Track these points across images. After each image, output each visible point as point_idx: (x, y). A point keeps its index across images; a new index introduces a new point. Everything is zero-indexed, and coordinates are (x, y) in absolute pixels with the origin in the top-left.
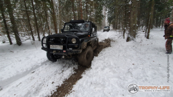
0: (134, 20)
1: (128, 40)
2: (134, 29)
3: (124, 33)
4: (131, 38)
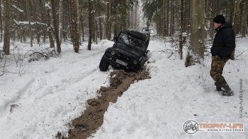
0: (199, 18)
1: (189, 62)
2: (200, 37)
3: (181, 47)
4: (194, 57)
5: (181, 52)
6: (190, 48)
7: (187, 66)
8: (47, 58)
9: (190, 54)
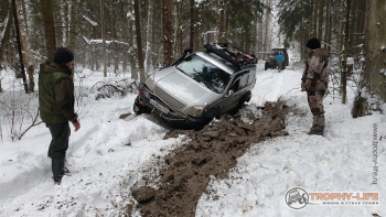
5: (343, 90)
6: (361, 84)
7: (355, 117)
8: (123, 94)
9: (363, 95)
